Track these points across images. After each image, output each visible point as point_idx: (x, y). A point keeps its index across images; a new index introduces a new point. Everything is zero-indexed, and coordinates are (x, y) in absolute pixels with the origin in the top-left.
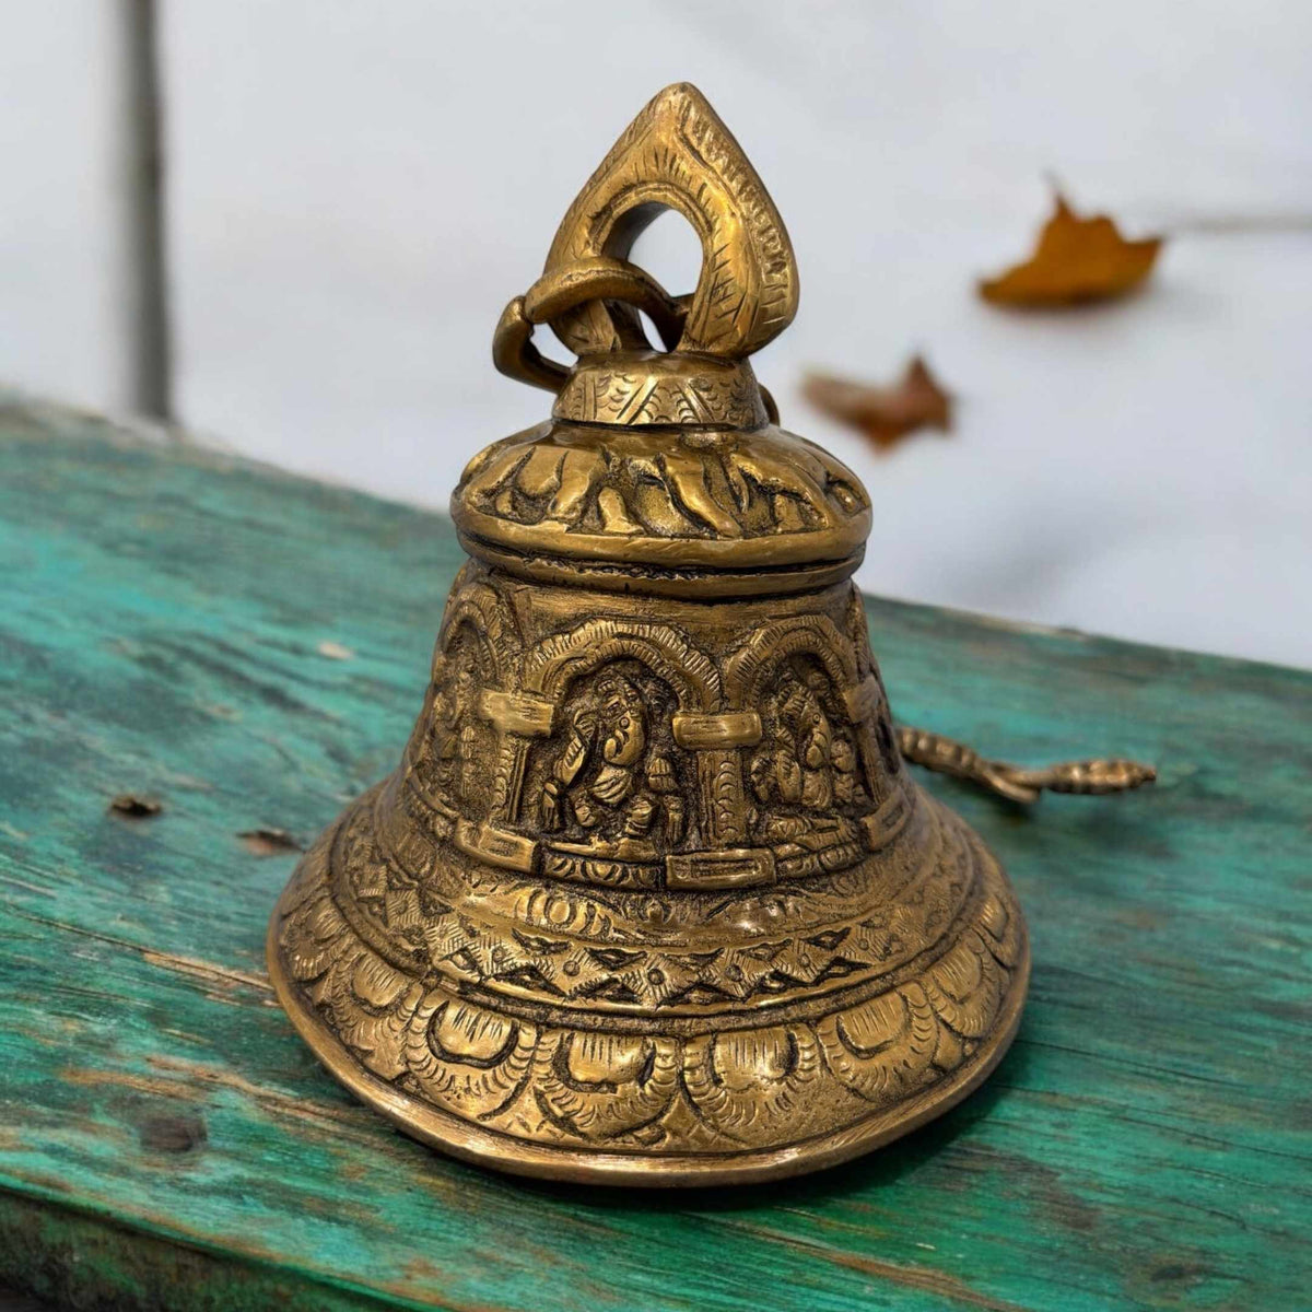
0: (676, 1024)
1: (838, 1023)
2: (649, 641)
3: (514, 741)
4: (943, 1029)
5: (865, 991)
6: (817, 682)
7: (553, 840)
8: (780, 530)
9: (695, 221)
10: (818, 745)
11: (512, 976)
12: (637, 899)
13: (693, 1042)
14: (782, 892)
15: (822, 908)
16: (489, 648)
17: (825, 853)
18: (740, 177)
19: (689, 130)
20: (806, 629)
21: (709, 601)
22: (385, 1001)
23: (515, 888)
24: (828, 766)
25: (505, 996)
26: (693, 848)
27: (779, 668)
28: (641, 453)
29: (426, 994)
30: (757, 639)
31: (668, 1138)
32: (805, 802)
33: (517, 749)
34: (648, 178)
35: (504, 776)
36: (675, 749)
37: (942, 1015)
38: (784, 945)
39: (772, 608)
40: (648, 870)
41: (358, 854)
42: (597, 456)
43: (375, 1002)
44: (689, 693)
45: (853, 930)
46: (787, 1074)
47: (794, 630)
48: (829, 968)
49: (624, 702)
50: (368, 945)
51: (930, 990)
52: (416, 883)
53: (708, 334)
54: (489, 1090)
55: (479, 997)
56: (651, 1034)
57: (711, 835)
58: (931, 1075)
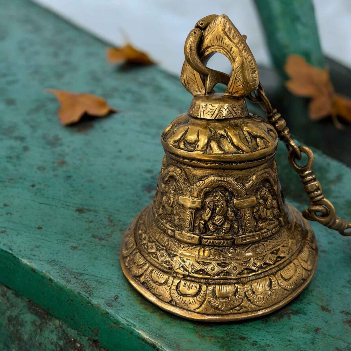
0: (242, 280)
1: (280, 273)
2: (226, 182)
3: (190, 210)
4: (304, 270)
5: (285, 264)
6: (268, 186)
7: (204, 235)
8: (259, 148)
9: (230, 58)
10: (270, 203)
11: (197, 272)
12: (227, 248)
13: (247, 284)
14: (263, 241)
15: (273, 244)
16: (180, 185)
17: (272, 230)
18: (242, 45)
19: (226, 30)
20: (266, 173)
21: (241, 169)
22: (163, 281)
23: (194, 248)
24: (272, 207)
25: (196, 278)
26: (241, 234)
27: (259, 185)
28: (220, 129)
29: (174, 279)
30: (254, 177)
31: (243, 308)
32: (267, 218)
33: (191, 212)
34: (214, 45)
35: (188, 219)
36: (235, 209)
37: (303, 266)
38: (265, 256)
39: (257, 169)
40: (230, 241)
41: (144, 239)
42: (208, 130)
43: (159, 281)
44: (238, 194)
45: (281, 248)
46: (270, 288)
47: (263, 174)
48: (276, 259)
49: (220, 198)
50: (153, 265)
51: (300, 260)
52: (165, 248)
53: (234, 91)
54: (196, 303)
55: (189, 278)
56: (236, 283)
57: (245, 230)
58: (302, 281)
